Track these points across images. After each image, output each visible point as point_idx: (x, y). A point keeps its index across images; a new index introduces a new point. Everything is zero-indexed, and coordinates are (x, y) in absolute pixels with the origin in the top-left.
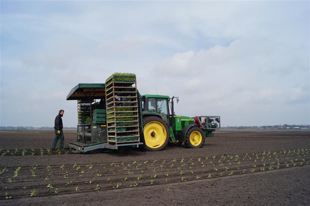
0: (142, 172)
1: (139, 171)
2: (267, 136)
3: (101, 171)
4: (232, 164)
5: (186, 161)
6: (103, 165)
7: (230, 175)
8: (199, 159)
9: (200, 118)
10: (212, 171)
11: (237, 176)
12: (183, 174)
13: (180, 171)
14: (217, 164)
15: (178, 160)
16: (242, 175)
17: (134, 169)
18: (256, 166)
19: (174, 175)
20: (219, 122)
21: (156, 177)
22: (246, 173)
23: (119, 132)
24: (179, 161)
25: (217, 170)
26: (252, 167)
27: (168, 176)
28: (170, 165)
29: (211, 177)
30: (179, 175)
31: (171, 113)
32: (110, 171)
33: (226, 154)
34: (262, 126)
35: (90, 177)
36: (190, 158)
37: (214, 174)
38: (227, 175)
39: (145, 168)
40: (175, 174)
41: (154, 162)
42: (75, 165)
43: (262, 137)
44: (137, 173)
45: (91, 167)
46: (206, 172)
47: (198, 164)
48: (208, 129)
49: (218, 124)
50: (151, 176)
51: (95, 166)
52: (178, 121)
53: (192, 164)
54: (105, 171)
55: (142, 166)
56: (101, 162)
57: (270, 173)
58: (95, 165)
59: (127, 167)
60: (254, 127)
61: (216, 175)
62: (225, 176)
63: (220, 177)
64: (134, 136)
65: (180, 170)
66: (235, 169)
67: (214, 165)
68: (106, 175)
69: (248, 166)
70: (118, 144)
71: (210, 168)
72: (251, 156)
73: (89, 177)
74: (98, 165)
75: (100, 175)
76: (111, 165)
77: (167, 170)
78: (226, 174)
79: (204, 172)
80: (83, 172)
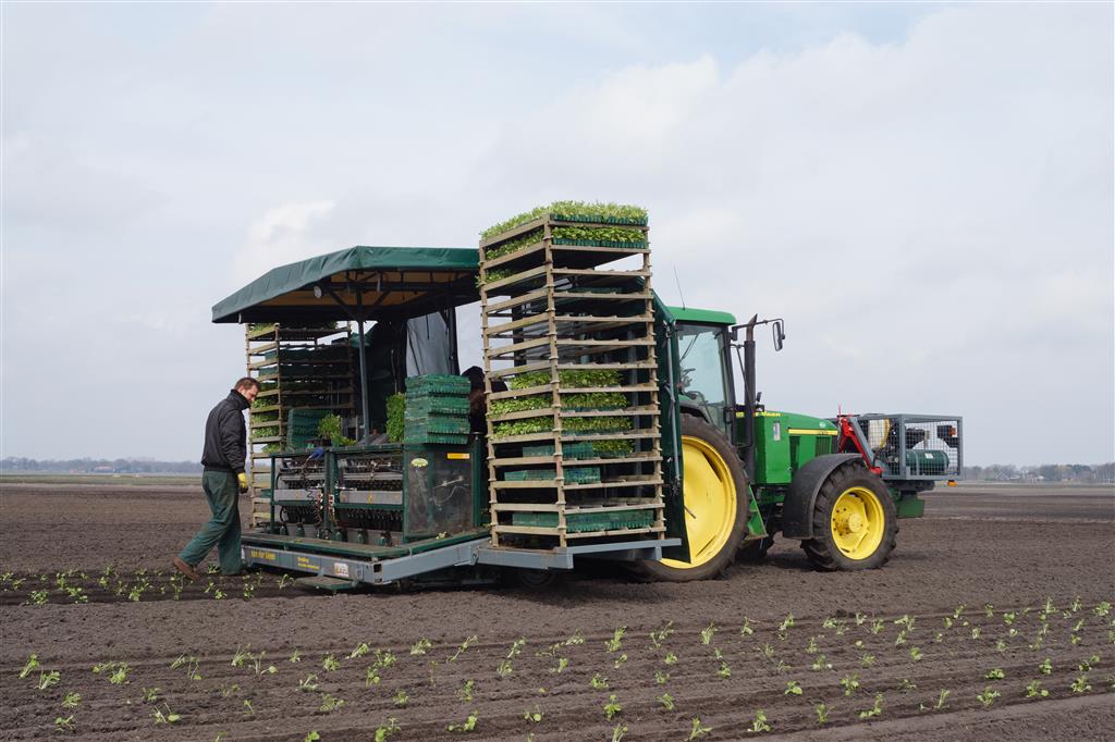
0: (402, 701)
1: (383, 696)
2: (1061, 521)
3: (174, 696)
4: (881, 660)
5: (638, 642)
6: (187, 664)
7: (867, 721)
8: (707, 636)
9: (864, 424)
10: (775, 697)
11: (902, 725)
12: (617, 713)
13: (604, 695)
14: (797, 661)
15: (594, 636)
16: (928, 721)
17: (359, 684)
18: (1001, 675)
19: (573, 719)
20: (954, 443)
21: (476, 730)
22: (948, 711)
23: (576, 486)
24: (596, 643)
25: (798, 690)
26: (983, 680)
27: (541, 722)
28: (549, 665)
29: (767, 728)
30: (598, 718)
31: (740, 400)
32: (226, 694)
33: (848, 609)
34: (1039, 465)
35: (112, 726)
36: (658, 629)
37: (784, 712)
38: (850, 719)
39: (417, 681)
40: (579, 711)
41: (465, 645)
42: (33, 663)
43: (1039, 524)
44: (372, 708)
45: (121, 675)
46: (740, 703)
47: (700, 659)
48: (909, 477)
49: (951, 453)
50: (449, 724)
51: (144, 667)
52: (777, 438)
53: (668, 661)
54: (196, 696)
55: (398, 666)
56: (173, 650)
57: (1077, 712)
58: (144, 663)
59: (320, 676)
60: (996, 469)
61: (796, 720)
62: (839, 724)
63: (815, 729)
64: (641, 507)
65: (604, 690)
66: (894, 689)
67: (781, 667)
68: (204, 716)
69: (962, 675)
70: (570, 542)
71: (764, 679)
72: (978, 620)
73: (107, 730)
74: (157, 662)
75: (173, 718)
76: (234, 663)
77: (534, 690)
78: (847, 715)
79: (733, 704)
80: (72, 701)
